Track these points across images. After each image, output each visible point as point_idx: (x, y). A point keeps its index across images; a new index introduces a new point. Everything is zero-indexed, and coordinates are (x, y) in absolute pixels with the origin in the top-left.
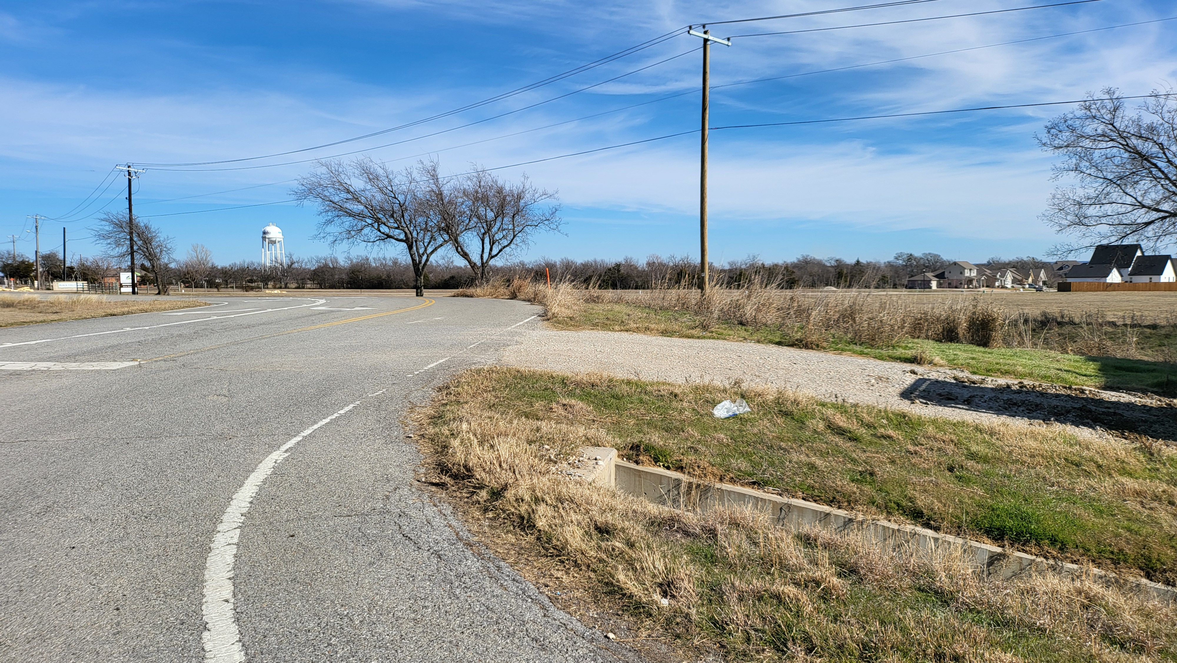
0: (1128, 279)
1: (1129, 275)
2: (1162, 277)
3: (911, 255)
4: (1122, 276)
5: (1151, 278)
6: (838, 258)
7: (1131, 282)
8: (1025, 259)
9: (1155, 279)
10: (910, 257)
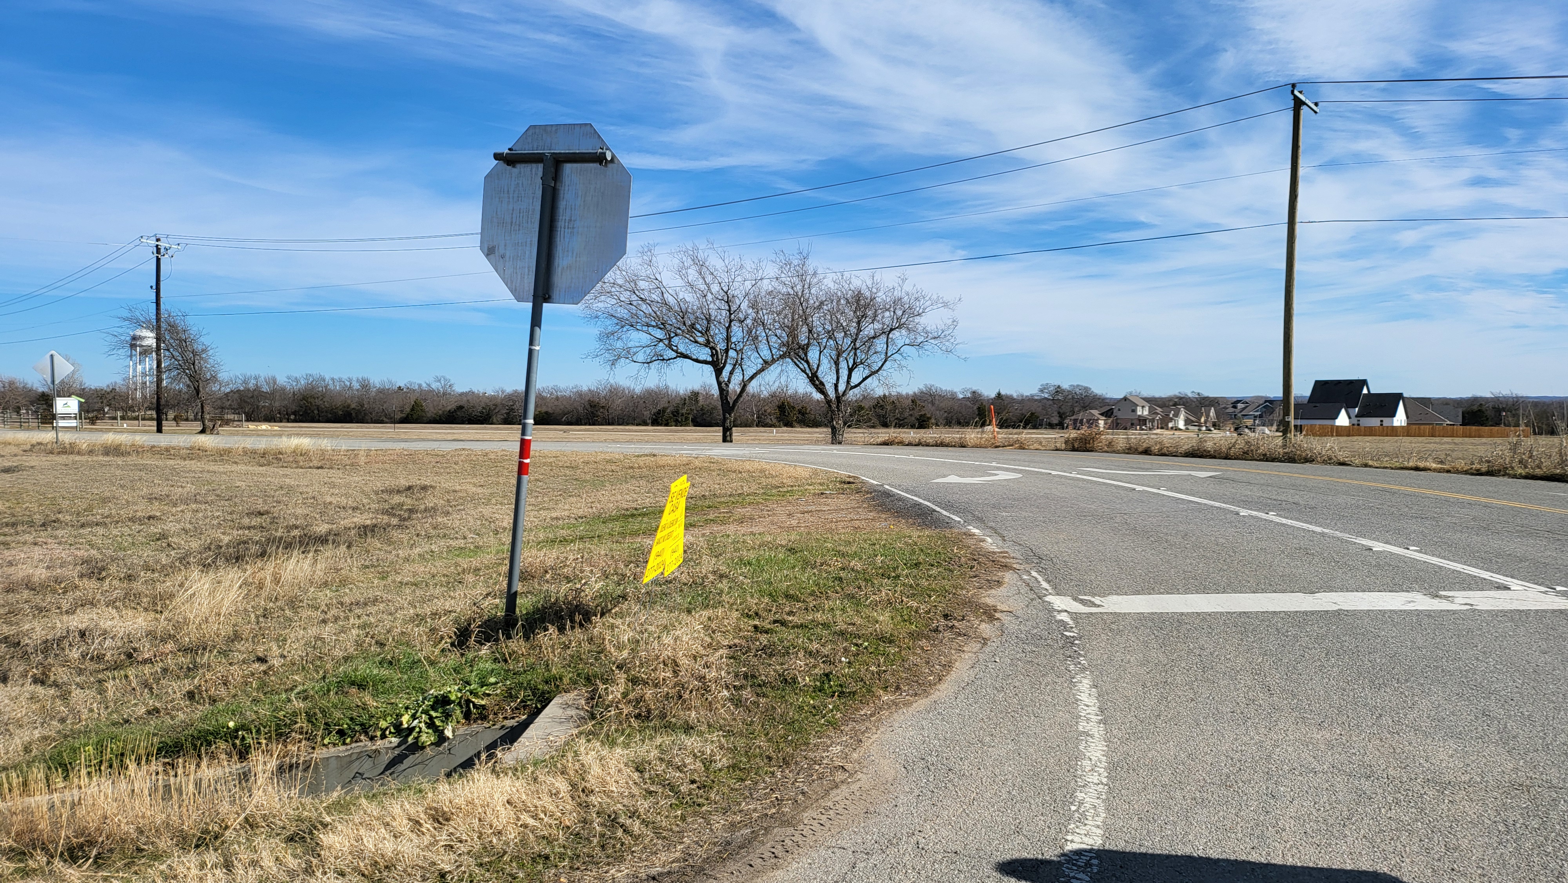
0: (1355, 421)
1: (1356, 416)
2: (1395, 419)
3: (1059, 387)
4: (1350, 418)
5: (1382, 421)
6: (974, 388)
7: (1358, 425)
8: (1190, 395)
9: (1386, 421)
10: (1058, 390)
